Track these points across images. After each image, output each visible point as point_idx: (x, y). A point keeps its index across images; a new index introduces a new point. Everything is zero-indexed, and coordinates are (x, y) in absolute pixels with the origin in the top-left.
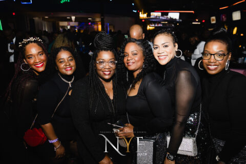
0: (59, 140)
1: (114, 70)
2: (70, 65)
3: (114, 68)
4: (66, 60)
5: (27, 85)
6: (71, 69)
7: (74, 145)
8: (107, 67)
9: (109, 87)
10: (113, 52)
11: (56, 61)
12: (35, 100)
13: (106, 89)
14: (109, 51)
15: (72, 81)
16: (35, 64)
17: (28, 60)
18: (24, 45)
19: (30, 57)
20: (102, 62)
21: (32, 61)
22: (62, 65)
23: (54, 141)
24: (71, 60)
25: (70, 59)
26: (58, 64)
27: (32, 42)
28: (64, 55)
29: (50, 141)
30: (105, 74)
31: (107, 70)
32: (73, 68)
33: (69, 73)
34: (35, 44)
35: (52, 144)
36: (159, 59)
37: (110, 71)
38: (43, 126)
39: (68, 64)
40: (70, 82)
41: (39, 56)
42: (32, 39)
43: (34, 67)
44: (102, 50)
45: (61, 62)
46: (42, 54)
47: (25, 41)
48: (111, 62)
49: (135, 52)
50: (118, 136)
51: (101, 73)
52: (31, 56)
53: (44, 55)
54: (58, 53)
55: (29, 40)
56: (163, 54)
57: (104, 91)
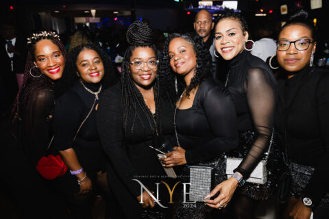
0: (85, 170)
1: (155, 72)
2: (96, 69)
3: (155, 70)
4: (91, 63)
5: (40, 96)
6: (98, 75)
7: (103, 177)
8: (146, 69)
9: (149, 97)
10: (153, 48)
11: (78, 63)
12: (51, 116)
13: (145, 100)
14: (148, 47)
15: (99, 92)
16: (49, 68)
17: (39, 62)
18: (34, 42)
19: (41, 58)
20: (138, 63)
21: (44, 64)
22: (85, 70)
23: (78, 172)
24: (98, 62)
25: (96, 60)
26: (80, 68)
27: (44, 38)
28: (88, 56)
29: (73, 173)
30: (143, 79)
31: (145, 73)
32: (101, 73)
33: (96, 80)
34: (49, 41)
35: (75, 176)
36: (223, 52)
37: (150, 75)
38: (62, 152)
39: (93, 68)
40: (96, 93)
41: (54, 58)
42: (45, 34)
43: (47, 73)
44: (137, 46)
45: (84, 65)
46: (59, 55)
47: (35, 36)
48: (151, 62)
49: (183, 48)
50: (165, 164)
51: (138, 77)
52: (43, 58)
53: (61, 56)
54: (79, 53)
55: (40, 35)
56: (228, 45)
57: (143, 102)
